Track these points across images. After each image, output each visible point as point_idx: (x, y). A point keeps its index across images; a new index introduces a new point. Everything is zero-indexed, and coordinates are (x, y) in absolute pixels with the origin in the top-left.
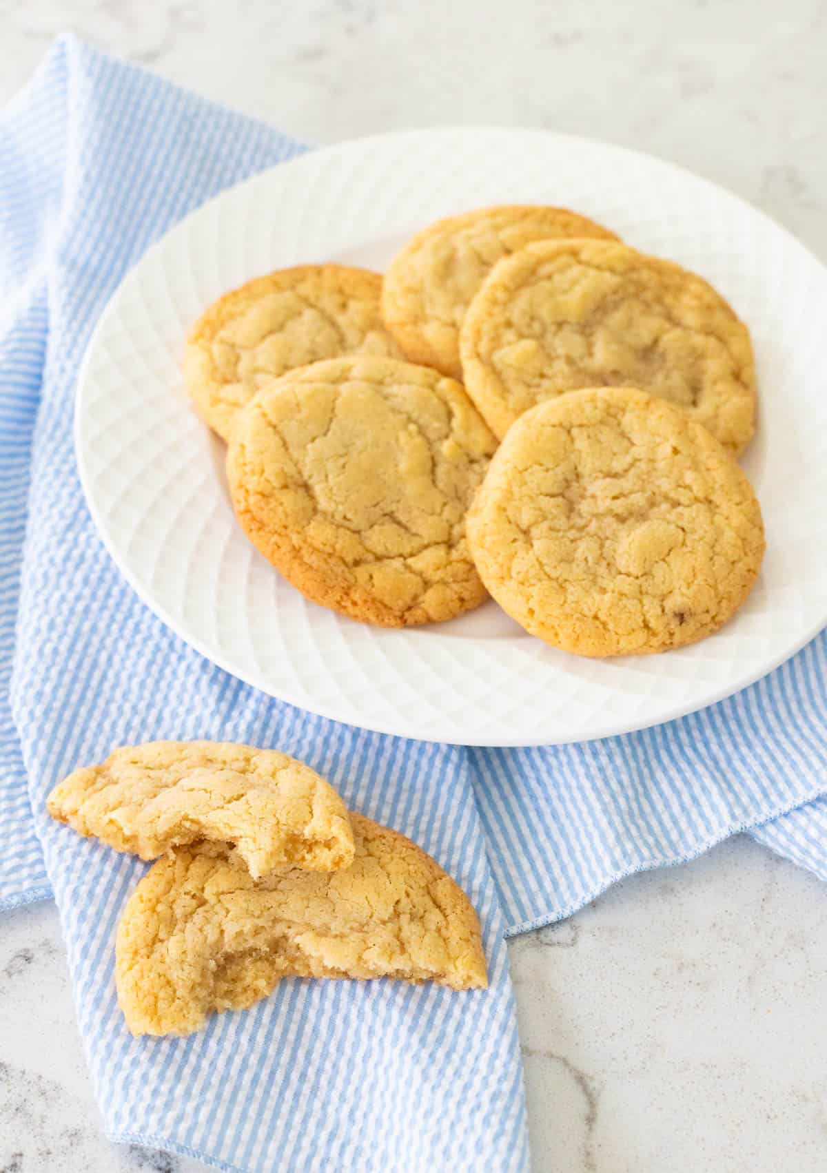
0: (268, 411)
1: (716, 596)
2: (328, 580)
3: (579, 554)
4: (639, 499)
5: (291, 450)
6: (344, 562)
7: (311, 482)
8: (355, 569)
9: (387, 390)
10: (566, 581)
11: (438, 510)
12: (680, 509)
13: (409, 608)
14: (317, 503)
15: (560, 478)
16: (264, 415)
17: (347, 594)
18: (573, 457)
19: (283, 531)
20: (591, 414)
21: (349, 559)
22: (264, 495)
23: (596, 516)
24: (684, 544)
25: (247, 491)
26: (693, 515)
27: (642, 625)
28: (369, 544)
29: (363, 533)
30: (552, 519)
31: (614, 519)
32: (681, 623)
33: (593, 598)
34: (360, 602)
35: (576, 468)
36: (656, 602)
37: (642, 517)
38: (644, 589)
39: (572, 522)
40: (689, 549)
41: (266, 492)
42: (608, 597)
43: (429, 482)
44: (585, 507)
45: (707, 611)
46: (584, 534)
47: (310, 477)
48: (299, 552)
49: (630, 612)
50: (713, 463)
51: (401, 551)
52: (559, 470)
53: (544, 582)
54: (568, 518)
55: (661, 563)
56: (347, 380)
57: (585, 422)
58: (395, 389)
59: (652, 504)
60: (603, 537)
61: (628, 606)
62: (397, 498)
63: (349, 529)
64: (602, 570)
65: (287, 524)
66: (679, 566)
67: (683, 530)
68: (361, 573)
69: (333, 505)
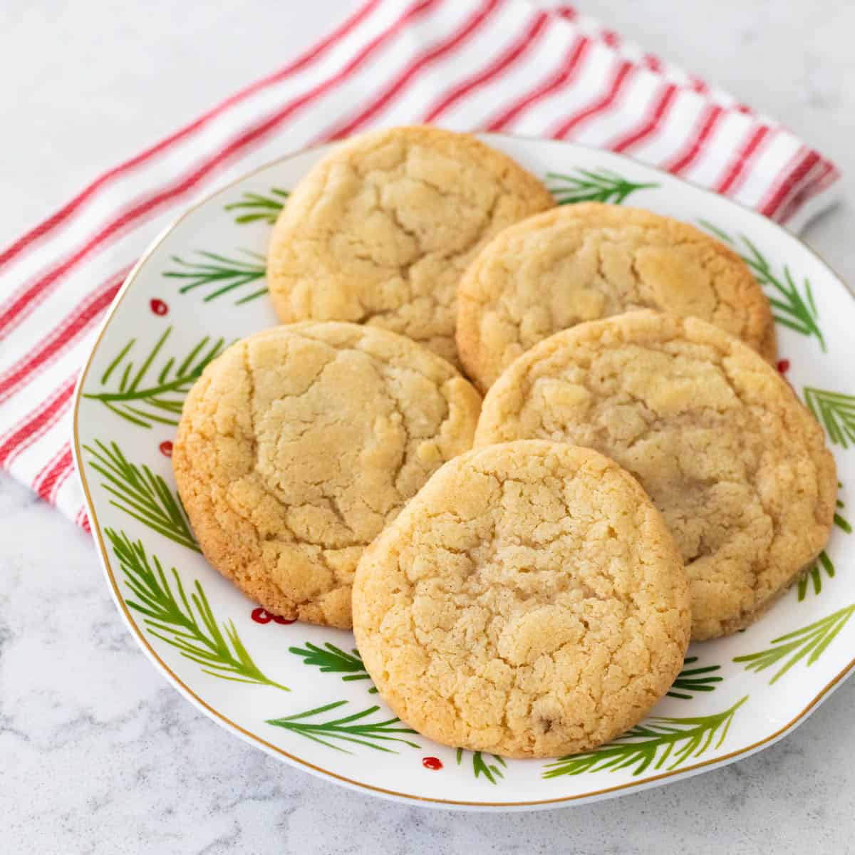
0: (251, 353)
1: (596, 711)
2: (231, 545)
3: (459, 625)
4: (548, 579)
5: (255, 401)
6: (257, 532)
7: (260, 439)
8: (265, 542)
9: (387, 370)
10: (434, 650)
11: (384, 511)
12: (592, 600)
13: (306, 602)
14: (257, 462)
15: (472, 532)
16: (246, 356)
17: (245, 566)
18: (494, 512)
19: (206, 480)
20: (534, 470)
21: (263, 530)
22: (203, 437)
23: (495, 585)
24: (581, 641)
25: (191, 428)
26: (605, 613)
27: (500, 722)
28: (291, 521)
29: (290, 508)
30: (444, 578)
31: (514, 594)
32: (546, 732)
33: (456, 677)
34: (253, 579)
35: (494, 526)
36: (526, 700)
37: (549, 599)
38: (517, 683)
39: (466, 585)
40: (585, 649)
41: (208, 435)
42: (472, 681)
43: (389, 478)
44: (486, 572)
45: (582, 726)
46: (474, 603)
47: (261, 433)
48: (213, 505)
49: (490, 704)
50: (649, 557)
51: (323, 540)
52: (472, 524)
53: (409, 646)
54: (465, 580)
55: (547, 657)
56: (352, 347)
57: (523, 477)
58: (396, 373)
59: (563, 587)
60: (494, 610)
61: (491, 697)
62: (345, 485)
63: (278, 500)
64: (479, 649)
65: (214, 473)
66: (566, 666)
67: (586, 625)
68: (269, 549)
69: (271, 468)
